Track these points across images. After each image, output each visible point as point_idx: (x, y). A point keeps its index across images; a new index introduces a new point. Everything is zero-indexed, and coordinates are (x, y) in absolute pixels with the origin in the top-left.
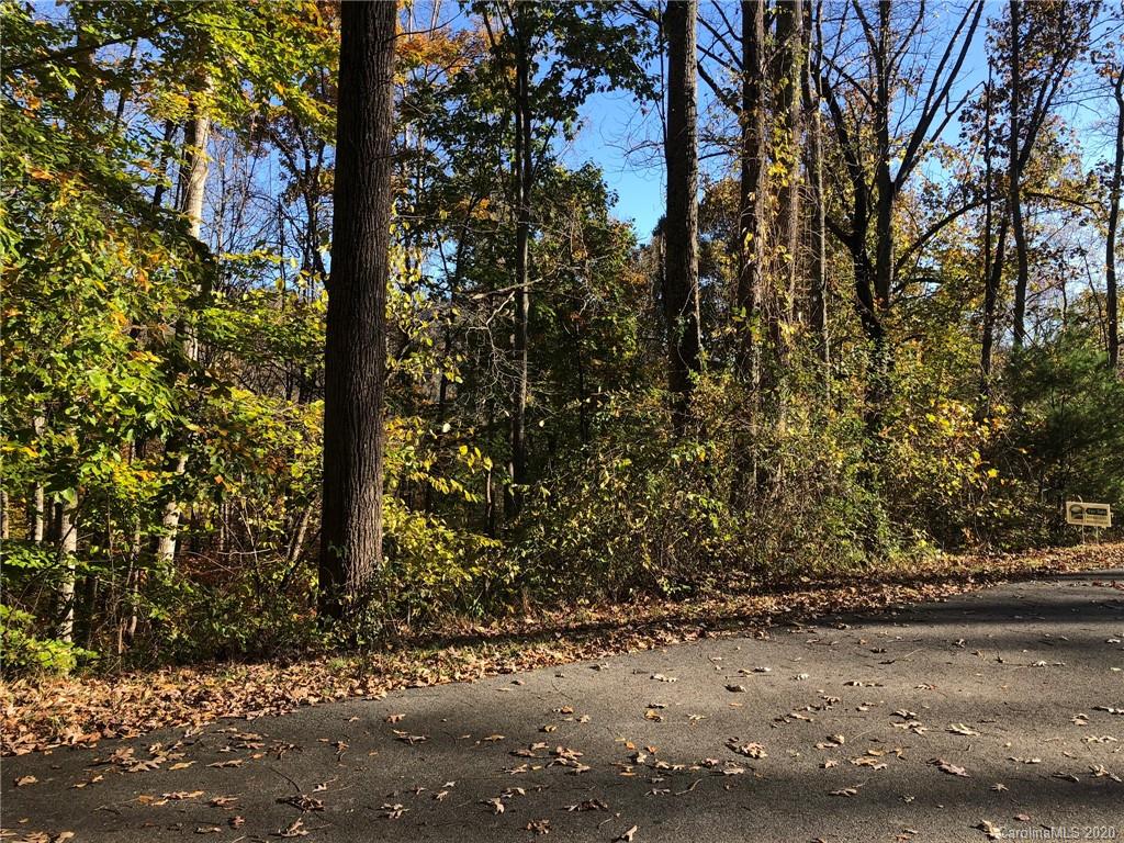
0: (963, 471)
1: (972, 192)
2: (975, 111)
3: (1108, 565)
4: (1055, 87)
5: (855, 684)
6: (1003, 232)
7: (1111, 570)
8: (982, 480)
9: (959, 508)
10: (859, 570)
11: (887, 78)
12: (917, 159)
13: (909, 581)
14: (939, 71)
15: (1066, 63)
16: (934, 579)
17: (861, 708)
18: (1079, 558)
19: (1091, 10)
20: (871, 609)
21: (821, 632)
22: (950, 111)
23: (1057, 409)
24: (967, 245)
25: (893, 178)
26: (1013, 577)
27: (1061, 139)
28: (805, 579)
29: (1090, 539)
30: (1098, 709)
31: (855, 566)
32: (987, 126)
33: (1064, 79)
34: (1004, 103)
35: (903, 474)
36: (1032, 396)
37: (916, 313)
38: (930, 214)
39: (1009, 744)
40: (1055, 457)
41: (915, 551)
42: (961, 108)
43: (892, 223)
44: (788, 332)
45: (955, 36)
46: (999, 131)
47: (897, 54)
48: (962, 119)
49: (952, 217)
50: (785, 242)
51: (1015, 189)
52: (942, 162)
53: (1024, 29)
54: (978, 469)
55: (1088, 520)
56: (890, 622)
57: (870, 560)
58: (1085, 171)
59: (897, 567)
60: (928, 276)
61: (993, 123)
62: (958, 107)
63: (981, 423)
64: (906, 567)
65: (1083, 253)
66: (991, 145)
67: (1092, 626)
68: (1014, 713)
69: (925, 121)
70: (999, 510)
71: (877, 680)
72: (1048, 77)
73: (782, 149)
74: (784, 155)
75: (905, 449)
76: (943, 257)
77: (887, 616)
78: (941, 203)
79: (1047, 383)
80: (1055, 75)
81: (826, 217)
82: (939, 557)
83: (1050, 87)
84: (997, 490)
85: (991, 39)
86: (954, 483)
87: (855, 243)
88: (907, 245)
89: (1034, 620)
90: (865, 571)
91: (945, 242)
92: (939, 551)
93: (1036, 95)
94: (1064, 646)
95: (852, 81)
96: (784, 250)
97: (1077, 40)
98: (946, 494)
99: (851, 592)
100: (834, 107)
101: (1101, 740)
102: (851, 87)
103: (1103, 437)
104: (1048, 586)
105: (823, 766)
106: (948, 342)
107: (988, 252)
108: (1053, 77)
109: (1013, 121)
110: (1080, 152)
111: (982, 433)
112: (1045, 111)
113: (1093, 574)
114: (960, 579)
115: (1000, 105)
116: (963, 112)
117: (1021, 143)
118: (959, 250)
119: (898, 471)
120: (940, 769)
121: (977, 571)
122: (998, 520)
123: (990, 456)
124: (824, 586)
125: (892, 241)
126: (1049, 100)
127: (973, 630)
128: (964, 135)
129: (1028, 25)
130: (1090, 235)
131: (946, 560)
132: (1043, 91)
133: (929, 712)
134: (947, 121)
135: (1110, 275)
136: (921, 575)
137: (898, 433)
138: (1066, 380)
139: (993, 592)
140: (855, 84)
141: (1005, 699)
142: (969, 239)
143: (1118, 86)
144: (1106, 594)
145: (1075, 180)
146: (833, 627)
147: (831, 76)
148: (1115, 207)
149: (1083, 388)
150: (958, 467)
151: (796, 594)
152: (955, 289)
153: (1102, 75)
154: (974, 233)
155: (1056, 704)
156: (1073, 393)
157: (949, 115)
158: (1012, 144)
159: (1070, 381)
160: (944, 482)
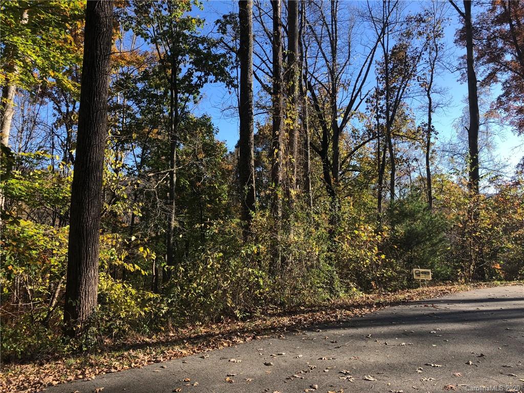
0: (371, 256)
1: (372, 133)
2: (372, 99)
3: (430, 296)
4: (403, 90)
5: (323, 359)
6: (385, 151)
7: (432, 299)
8: (379, 260)
9: (369, 273)
10: (326, 303)
11: (336, 83)
12: (349, 118)
13: (348, 308)
14: (357, 81)
15: (408, 81)
16: (359, 306)
17: (325, 370)
18: (419, 294)
19: (417, 59)
20: (331, 322)
21: (308, 334)
22: (362, 98)
23: (408, 228)
24: (370, 156)
25: (339, 126)
26: (393, 304)
27: (407, 112)
28: (302, 308)
29: (423, 285)
30: (427, 365)
31: (324, 301)
32: (377, 105)
33: (407, 87)
34: (383, 96)
35: (345, 257)
36: (399, 222)
37: (350, 185)
38: (355, 142)
39: (389, 384)
40: (409, 248)
41: (351, 293)
43: (339, 145)
44: (293, 193)
45: (363, 67)
46: (382, 108)
47: (340, 73)
48: (366, 102)
49: (364, 143)
50: (292, 153)
51: (389, 132)
52: (359, 120)
53: (390, 66)
54: (377, 255)
55: (422, 277)
56: (339, 328)
57: (331, 298)
58: (416, 126)
59: (343, 301)
60: (355, 169)
61: (379, 104)
62: (365, 96)
63: (378, 234)
64: (347, 301)
65: (417, 160)
66: (379, 113)
67: (424, 326)
68: (392, 368)
69: (352, 102)
70: (386, 274)
71: (333, 356)
72: (401, 86)
73: (290, 112)
74: (291, 115)
75: (345, 246)
76: (361, 160)
77: (338, 325)
78: (359, 137)
79: (404, 216)
80: (403, 86)
81: (310, 142)
82: (361, 295)
83: (401, 91)
84: (385, 265)
85: (378, 69)
86: (367, 261)
87: (323, 154)
88: (345, 155)
89: (401, 324)
90: (329, 303)
91: (361, 154)
92: (361, 292)
93: (396, 93)
94: (412, 335)
95: (321, 83)
96: (291, 157)
97: (412, 72)
98: (363, 266)
99: (322, 314)
100: (313, 94)
101: (428, 380)
102: (321, 86)
103: (427, 240)
104: (406, 307)
106: (363, 198)
107: (379, 159)
109: (387, 104)
110: (414, 118)
111: (378, 239)
112: (400, 100)
113: (424, 301)
114: (370, 306)
115: (382, 97)
116: (367, 99)
117: (391, 113)
118: (367, 158)
119: (343, 256)
121: (377, 301)
122: (386, 278)
123: (382, 249)
124: (311, 311)
125: (339, 153)
126: (401, 96)
127: (375, 330)
128: (368, 109)
129: (392, 64)
130: (419, 153)
131: (364, 297)
132: (399, 92)
133: (355, 371)
134: (360, 102)
135: (428, 170)
136: (353, 304)
137: (342, 239)
138: (412, 215)
139: (384, 311)
140: (322, 85)
141: (388, 362)
142: (371, 153)
143: (428, 91)
144: (430, 310)
145: (413, 130)
146: (314, 331)
147: (312, 81)
148: (429, 141)
149: (419, 219)
150: (369, 254)
151: (298, 315)
152: (366, 174)
153: (422, 86)
154: (373, 151)
155: (409, 363)
156: (415, 220)
157: (362, 100)
158: (387, 114)
159: (413, 215)
160: (363, 261)
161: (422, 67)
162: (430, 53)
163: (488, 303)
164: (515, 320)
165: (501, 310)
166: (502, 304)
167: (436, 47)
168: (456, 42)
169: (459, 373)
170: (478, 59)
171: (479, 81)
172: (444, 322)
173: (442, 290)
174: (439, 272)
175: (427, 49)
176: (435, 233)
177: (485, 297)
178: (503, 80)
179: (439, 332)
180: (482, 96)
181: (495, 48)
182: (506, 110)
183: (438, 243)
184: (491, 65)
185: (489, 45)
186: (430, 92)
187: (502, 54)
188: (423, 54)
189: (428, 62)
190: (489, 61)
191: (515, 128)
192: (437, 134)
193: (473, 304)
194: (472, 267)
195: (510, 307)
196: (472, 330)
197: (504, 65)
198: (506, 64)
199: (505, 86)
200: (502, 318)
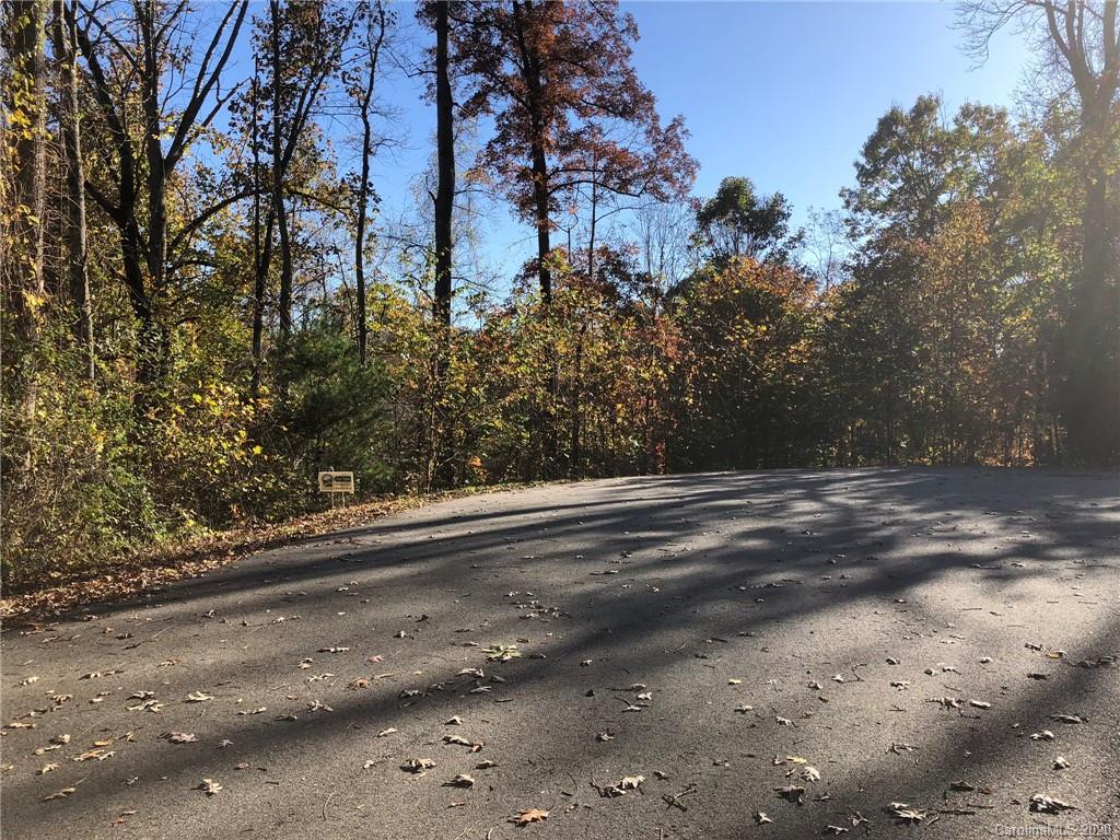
0: (230, 450)
1: (246, 183)
2: (242, 104)
3: (349, 524)
4: (313, 96)
5: (93, 675)
6: (270, 224)
7: (351, 529)
8: (248, 457)
9: (227, 486)
10: (121, 557)
11: (155, 50)
12: (189, 140)
13: (171, 561)
14: (208, 55)
15: (323, 77)
16: (197, 556)
17: (95, 700)
18: (327, 522)
19: (343, 34)
20: (124, 595)
21: (61, 629)
22: (221, 98)
23: (315, 390)
24: (240, 233)
25: (165, 152)
26: (269, 545)
27: (319, 145)
28: (55, 575)
29: (338, 505)
30: (322, 651)
31: (116, 553)
32: (254, 120)
33: (320, 92)
34: (269, 102)
35: (171, 456)
36: (296, 378)
37: (191, 295)
38: (204, 197)
39: (240, 700)
40: (313, 432)
41: (182, 531)
42: (231, 99)
43: (165, 201)
44: (34, 303)
45: (222, 26)
46: (265, 127)
47: (165, 27)
48: (230, 108)
49: (224, 204)
50: (29, 202)
51: (280, 185)
52: (214, 147)
53: (286, 36)
54: (245, 446)
55: (337, 488)
56: (142, 606)
57: (134, 545)
58: (339, 180)
59: (162, 549)
60: (202, 258)
61: (260, 119)
62: (229, 96)
63: (247, 403)
64: (171, 548)
65: (336, 251)
66: (258, 139)
67: (328, 579)
68: (250, 671)
69: (196, 104)
70: (262, 485)
71: (118, 666)
72: (307, 87)
73: (23, 95)
74: (24, 102)
75: (172, 430)
76: (218, 241)
77: (142, 599)
78: (215, 188)
79: (307, 366)
80: (312, 86)
81: (86, 183)
82: (205, 534)
83: (308, 96)
84: (262, 467)
85: (257, 38)
86: (221, 461)
87: (123, 216)
88: (181, 226)
89: (281, 581)
90: (127, 557)
91: (219, 227)
92: (206, 528)
93: (297, 100)
94: (301, 601)
95: (117, 42)
96: (27, 211)
97: (330, 58)
98: (213, 472)
99: (106, 580)
100: (94, 65)
101: (320, 678)
102: (116, 50)
103: (352, 414)
104: (298, 549)
105: (41, 772)
106: (221, 325)
107: (257, 241)
108: (311, 87)
109: (276, 120)
110: (335, 161)
111: (247, 412)
112: (305, 117)
113: (336, 534)
114: (220, 553)
115: (266, 103)
116: (233, 102)
117: (285, 144)
118: (232, 237)
119: (166, 453)
120: (170, 741)
121: (239, 543)
122: (263, 494)
123: (255, 435)
124: (75, 579)
125: (164, 220)
126: (307, 109)
127: (224, 600)
128: (234, 125)
129: (289, 33)
130: (342, 236)
131: (211, 537)
132: (303, 99)
133: (168, 687)
134: (218, 108)
135: (360, 273)
136: (184, 554)
137: (164, 414)
138: (320, 364)
139: (250, 562)
140: (120, 46)
141: (244, 658)
142: (241, 227)
143: (364, 108)
144: (343, 550)
145: (331, 185)
146: (78, 620)
147: (90, 30)
148: (362, 215)
149: (335, 371)
150: (224, 445)
151: (41, 592)
152: (229, 273)
153: (351, 95)
154: (246, 223)
155: (288, 654)
156: (327, 375)
157: (221, 103)
158: (277, 143)
159: (324, 364)
160: (213, 461)
161: (352, 53)
162: (370, 27)
163: (450, 526)
164: (489, 550)
165: (470, 536)
166: (474, 525)
167: (382, 17)
168: (418, 15)
169: (379, 657)
170: (458, 59)
171: (457, 104)
172: (366, 569)
173: (373, 511)
174: (371, 476)
175: (363, 16)
176: (366, 400)
177: (446, 516)
178: (499, 112)
179: (354, 588)
180: (462, 137)
181: (486, 44)
182: (502, 170)
183: (371, 419)
184: (480, 78)
185: (476, 36)
186: (368, 111)
187: (499, 60)
188: (356, 25)
189: (364, 45)
190: (476, 69)
191: (514, 206)
192: (378, 200)
193: (423, 531)
194: (431, 464)
195: (483, 529)
196: (414, 576)
197: (501, 82)
198: (505, 81)
199: (501, 122)
200: (469, 549)
